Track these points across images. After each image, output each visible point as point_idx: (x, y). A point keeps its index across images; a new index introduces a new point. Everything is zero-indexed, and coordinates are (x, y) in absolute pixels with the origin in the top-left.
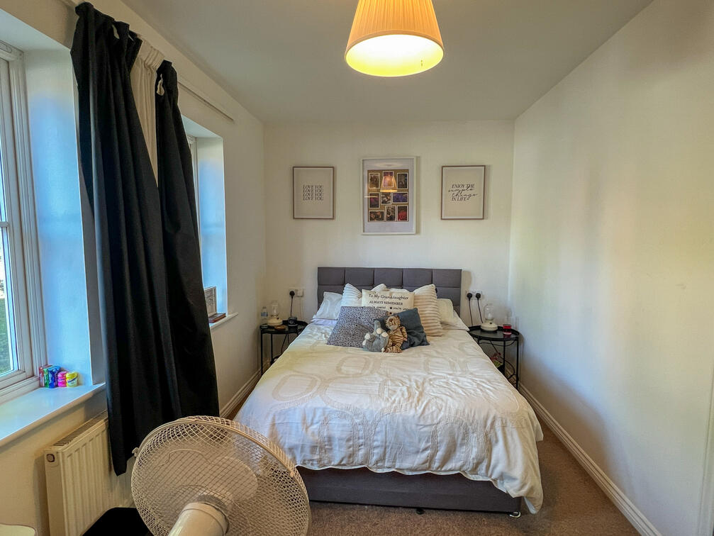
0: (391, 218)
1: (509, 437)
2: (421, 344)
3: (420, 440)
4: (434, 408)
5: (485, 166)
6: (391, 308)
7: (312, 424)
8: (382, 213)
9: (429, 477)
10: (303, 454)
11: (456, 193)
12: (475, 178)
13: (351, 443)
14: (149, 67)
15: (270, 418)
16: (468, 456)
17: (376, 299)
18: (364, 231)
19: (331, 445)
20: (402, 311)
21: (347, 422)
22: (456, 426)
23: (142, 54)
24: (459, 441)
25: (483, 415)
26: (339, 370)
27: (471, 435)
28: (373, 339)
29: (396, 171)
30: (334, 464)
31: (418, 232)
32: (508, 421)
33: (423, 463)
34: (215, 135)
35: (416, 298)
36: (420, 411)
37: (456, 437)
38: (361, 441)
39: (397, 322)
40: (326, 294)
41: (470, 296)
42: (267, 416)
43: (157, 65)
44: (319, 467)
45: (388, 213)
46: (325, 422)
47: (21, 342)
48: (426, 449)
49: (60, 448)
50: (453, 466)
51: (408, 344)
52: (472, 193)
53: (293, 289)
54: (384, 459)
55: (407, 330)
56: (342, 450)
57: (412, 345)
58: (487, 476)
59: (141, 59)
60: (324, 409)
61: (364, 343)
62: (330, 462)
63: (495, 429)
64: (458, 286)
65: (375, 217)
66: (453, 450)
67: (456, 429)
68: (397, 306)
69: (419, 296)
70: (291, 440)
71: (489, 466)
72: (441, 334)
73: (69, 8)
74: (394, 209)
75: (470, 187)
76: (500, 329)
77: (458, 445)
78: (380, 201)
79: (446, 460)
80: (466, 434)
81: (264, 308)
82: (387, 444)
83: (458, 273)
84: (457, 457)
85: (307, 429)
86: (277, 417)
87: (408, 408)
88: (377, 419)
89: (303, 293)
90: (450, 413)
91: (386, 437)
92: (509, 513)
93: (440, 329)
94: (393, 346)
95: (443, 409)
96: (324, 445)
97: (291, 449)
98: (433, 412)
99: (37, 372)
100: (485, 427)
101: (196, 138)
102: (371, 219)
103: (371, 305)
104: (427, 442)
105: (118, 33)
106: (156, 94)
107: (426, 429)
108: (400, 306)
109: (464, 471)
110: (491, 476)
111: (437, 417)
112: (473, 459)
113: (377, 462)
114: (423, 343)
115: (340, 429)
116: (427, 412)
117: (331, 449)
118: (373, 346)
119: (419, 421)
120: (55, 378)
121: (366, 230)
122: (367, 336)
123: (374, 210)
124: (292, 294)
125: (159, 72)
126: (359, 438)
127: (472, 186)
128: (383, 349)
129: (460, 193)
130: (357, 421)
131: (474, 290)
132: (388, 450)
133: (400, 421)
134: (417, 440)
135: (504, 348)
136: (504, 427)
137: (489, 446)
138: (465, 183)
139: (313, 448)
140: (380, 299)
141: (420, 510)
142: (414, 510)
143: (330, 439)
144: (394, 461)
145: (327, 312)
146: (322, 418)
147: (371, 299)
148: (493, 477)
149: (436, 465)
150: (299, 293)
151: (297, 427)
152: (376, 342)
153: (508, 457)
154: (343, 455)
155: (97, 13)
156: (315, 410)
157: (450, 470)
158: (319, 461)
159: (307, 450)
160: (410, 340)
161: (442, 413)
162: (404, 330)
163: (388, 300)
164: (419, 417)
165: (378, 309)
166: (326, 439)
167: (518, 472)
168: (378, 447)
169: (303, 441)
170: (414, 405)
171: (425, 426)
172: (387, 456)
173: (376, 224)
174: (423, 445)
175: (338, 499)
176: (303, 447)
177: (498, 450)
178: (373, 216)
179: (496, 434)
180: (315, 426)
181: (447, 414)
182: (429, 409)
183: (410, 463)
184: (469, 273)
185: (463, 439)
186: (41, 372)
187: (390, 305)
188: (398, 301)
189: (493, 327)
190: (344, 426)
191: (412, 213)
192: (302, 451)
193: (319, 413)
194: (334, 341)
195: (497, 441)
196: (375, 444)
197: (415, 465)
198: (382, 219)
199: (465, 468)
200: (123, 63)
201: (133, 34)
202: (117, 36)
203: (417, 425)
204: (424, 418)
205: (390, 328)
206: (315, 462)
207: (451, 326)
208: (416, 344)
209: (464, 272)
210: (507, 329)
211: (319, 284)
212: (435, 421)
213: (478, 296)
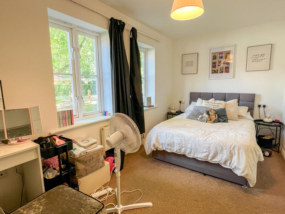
0: (222, 72)
1: (241, 154)
2: (224, 121)
3: (204, 148)
4: (211, 139)
5: (271, 44)
6: (214, 107)
7: (168, 137)
8: (218, 70)
9: (207, 163)
10: (165, 146)
11: (254, 59)
12: (266, 51)
13: (180, 145)
14: (128, 30)
15: (156, 134)
16: (222, 158)
17: (208, 104)
18: (209, 78)
19: (174, 145)
20: (219, 109)
21: (179, 138)
22: (218, 146)
23: (126, 27)
24: (219, 151)
25: (231, 143)
26: (185, 125)
27: (224, 150)
28: (202, 118)
29: (225, 52)
30: (174, 151)
31: (234, 77)
32: (241, 148)
33: (205, 157)
34: (152, 47)
35: (226, 104)
36: (205, 138)
37: (218, 150)
38: (183, 145)
39: (214, 112)
40: (192, 102)
41: (259, 106)
42: (156, 133)
43: (130, 29)
44: (170, 151)
45: (220, 70)
46: (172, 137)
47: (99, 104)
48: (206, 152)
49: (104, 128)
50: (216, 160)
51: (217, 121)
52: (263, 58)
53: (181, 100)
54: (191, 153)
55: (218, 116)
56: (177, 147)
57: (219, 122)
58: (230, 167)
59: (126, 29)
60: (172, 133)
61: (199, 119)
62: (173, 150)
63: (235, 150)
64: (253, 101)
65: (214, 72)
66: (216, 154)
67: (218, 147)
68: (216, 107)
69: (228, 103)
70: (162, 141)
71: (231, 163)
72: (237, 120)
73: (108, 20)
74: (223, 68)
75: (262, 55)
76: (273, 122)
77: (219, 153)
78: (217, 65)
79: (213, 157)
80: (222, 149)
81: (170, 106)
82: (192, 148)
83: (254, 95)
84: (218, 157)
85: (167, 138)
86: (158, 134)
87: (201, 137)
88: (189, 139)
89: (184, 102)
90: (216, 141)
91: (192, 146)
92: (241, 185)
93: (237, 118)
94: (210, 120)
95: (214, 140)
96: (171, 145)
97: (162, 144)
98: (210, 140)
99: (102, 112)
100: (230, 148)
101: (147, 49)
102: (213, 73)
103: (206, 106)
104: (207, 150)
105: (119, 23)
106: (130, 38)
107: (206, 145)
108: (218, 107)
109: (221, 163)
110: (231, 167)
111: (211, 141)
112: (224, 159)
113: (188, 154)
114: (225, 121)
115: (177, 140)
116: (208, 139)
117: (174, 146)
118: (201, 120)
119: (204, 142)
120: (105, 114)
121: (210, 77)
122: (200, 116)
123: (214, 69)
124: (180, 102)
125: (131, 31)
126: (183, 144)
127: (264, 54)
128: (205, 121)
129: (256, 58)
130: (183, 139)
131: (262, 103)
132: (192, 150)
133: (197, 141)
134: (203, 148)
135: (277, 132)
136: (239, 150)
137: (231, 156)
138: (260, 54)
139: (168, 145)
140: (210, 104)
141: (205, 175)
142: (203, 174)
143: (173, 143)
144: (194, 154)
145: (190, 109)
146: (172, 136)
147: (206, 104)
148: (232, 167)
149: (209, 159)
150: (183, 102)
151: (164, 138)
152: (203, 119)
153: (239, 161)
154: (177, 149)
155: (114, 19)
156: (170, 133)
157: (215, 162)
158: (170, 149)
159: (166, 145)
160: (218, 120)
161: (214, 141)
162: (216, 115)
163: (213, 104)
164: (204, 141)
165: (208, 108)
166: (172, 143)
167: (242, 167)
168: (189, 148)
169: (165, 142)
170: (203, 136)
171: (206, 144)
172: (192, 152)
173: (215, 74)
174: (205, 150)
175: (176, 164)
176: (165, 144)
177: (235, 158)
178: (213, 71)
179: (235, 152)
180: (169, 138)
181: (215, 141)
182: (209, 139)
183: (200, 156)
184: (260, 95)
185: (221, 151)
186: (103, 111)
187: (214, 106)
188: (217, 105)
189: (270, 120)
190: (178, 139)
191: (231, 69)
192: (165, 145)
193: (171, 134)
194: (189, 117)
195: (235, 154)
196: (188, 147)
197: (201, 157)
198: (217, 73)
199: (221, 162)
200: (120, 31)
201: (123, 23)
202: (119, 24)
203: (203, 143)
204: (206, 141)
205: (210, 114)
206: (169, 150)
207: (244, 117)
208: (221, 121)
209: (258, 95)
210: (277, 122)
211: (190, 99)
212: (210, 143)
213: (264, 106)
